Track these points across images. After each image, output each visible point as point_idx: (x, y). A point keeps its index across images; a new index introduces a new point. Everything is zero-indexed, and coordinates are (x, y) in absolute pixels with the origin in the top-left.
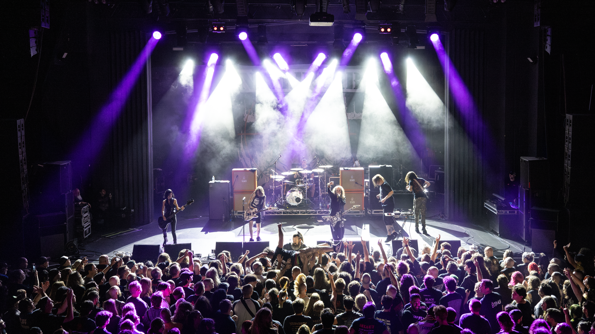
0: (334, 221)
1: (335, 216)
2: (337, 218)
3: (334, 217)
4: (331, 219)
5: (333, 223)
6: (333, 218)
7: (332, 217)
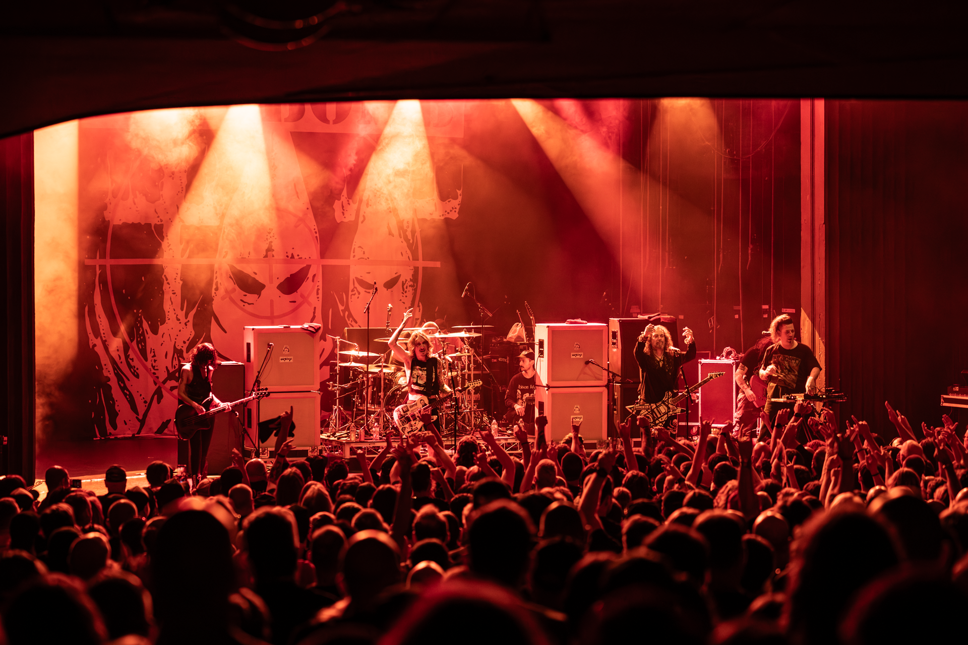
0: (659, 416)
1: (663, 402)
2: (666, 408)
3: (660, 405)
4: (653, 411)
5: (657, 422)
6: (657, 407)
7: (654, 406)
